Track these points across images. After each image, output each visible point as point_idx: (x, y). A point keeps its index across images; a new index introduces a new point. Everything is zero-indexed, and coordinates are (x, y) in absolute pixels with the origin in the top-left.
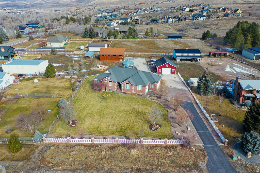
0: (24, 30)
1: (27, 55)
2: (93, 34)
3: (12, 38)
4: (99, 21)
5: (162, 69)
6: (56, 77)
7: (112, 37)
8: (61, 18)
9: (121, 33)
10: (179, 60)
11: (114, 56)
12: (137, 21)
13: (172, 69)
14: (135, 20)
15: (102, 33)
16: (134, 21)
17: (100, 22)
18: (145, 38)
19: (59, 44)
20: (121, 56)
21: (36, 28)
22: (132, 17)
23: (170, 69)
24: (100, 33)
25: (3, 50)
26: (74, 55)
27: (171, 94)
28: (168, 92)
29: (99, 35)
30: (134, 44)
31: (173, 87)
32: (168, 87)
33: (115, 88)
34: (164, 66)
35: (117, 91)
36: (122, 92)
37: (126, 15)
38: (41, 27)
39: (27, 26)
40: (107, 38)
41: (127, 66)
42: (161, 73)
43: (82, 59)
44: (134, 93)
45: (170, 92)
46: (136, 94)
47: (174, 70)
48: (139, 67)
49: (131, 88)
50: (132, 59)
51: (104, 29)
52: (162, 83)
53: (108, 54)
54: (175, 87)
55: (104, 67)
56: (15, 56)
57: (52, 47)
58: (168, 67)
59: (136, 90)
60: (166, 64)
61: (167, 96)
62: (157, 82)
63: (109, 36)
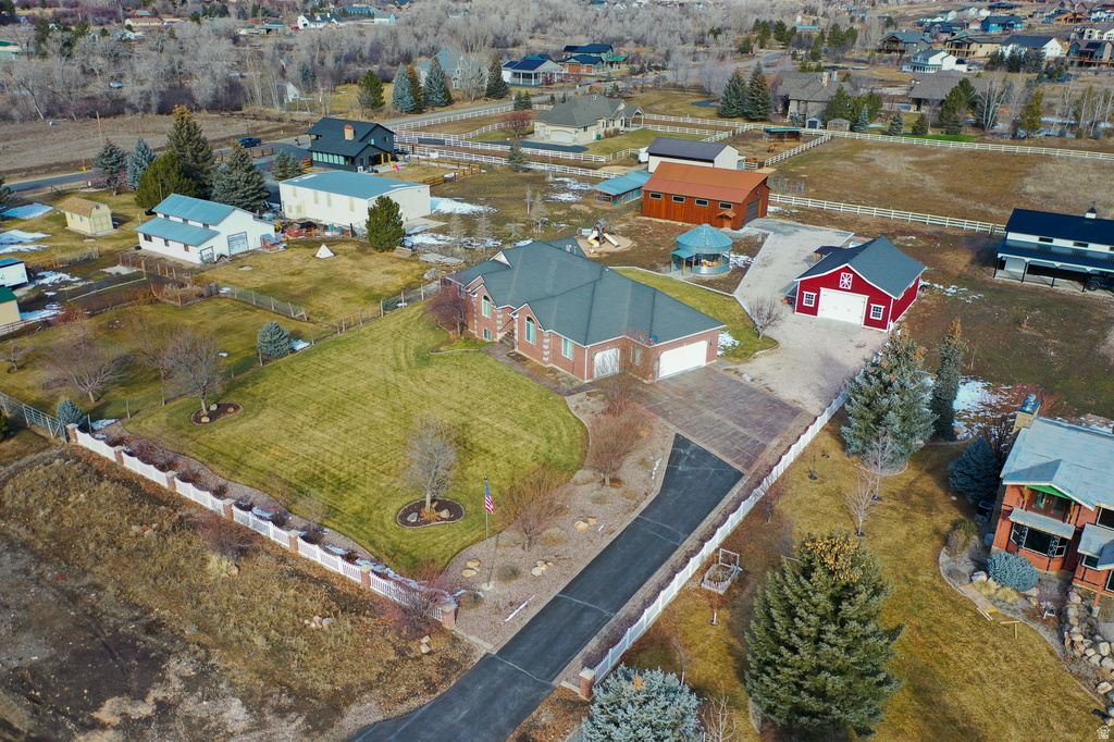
0: (535, 71)
1: (436, 165)
2: (758, 103)
3: (467, 97)
4: (901, 46)
5: (818, 292)
6: (399, 253)
7: (838, 121)
8: (752, 27)
9: (918, 109)
10: (1020, 271)
11: (698, 202)
12: (1092, 54)
13: (870, 301)
14: (1082, 48)
15: (806, 102)
16: (1077, 52)
17: (902, 52)
18: (1020, 138)
19: (572, 130)
20: (729, 206)
21: (595, 64)
22: (1087, 31)
23: (861, 300)
24: (799, 101)
25: (349, 134)
26: (582, 179)
27: (698, 412)
28: (699, 397)
29: (793, 107)
30: (911, 162)
31: (763, 383)
32: (736, 377)
33: (499, 328)
34: (833, 282)
35: (501, 342)
36: (516, 350)
37: (1071, 20)
38: (617, 63)
39: (569, 54)
40: (819, 124)
41: (685, 255)
42: (813, 311)
43: (586, 200)
44: (549, 366)
45: (702, 402)
46: (552, 371)
47: (883, 307)
48: (761, 269)
49: (540, 344)
50: (790, 229)
51: (825, 81)
52: (740, 357)
53: (676, 191)
54: (772, 387)
55: (616, 244)
56: (386, 160)
57: (546, 141)
58: (849, 288)
59: (556, 355)
60: (842, 274)
61: (667, 412)
62: (656, 342)
63: (826, 118)
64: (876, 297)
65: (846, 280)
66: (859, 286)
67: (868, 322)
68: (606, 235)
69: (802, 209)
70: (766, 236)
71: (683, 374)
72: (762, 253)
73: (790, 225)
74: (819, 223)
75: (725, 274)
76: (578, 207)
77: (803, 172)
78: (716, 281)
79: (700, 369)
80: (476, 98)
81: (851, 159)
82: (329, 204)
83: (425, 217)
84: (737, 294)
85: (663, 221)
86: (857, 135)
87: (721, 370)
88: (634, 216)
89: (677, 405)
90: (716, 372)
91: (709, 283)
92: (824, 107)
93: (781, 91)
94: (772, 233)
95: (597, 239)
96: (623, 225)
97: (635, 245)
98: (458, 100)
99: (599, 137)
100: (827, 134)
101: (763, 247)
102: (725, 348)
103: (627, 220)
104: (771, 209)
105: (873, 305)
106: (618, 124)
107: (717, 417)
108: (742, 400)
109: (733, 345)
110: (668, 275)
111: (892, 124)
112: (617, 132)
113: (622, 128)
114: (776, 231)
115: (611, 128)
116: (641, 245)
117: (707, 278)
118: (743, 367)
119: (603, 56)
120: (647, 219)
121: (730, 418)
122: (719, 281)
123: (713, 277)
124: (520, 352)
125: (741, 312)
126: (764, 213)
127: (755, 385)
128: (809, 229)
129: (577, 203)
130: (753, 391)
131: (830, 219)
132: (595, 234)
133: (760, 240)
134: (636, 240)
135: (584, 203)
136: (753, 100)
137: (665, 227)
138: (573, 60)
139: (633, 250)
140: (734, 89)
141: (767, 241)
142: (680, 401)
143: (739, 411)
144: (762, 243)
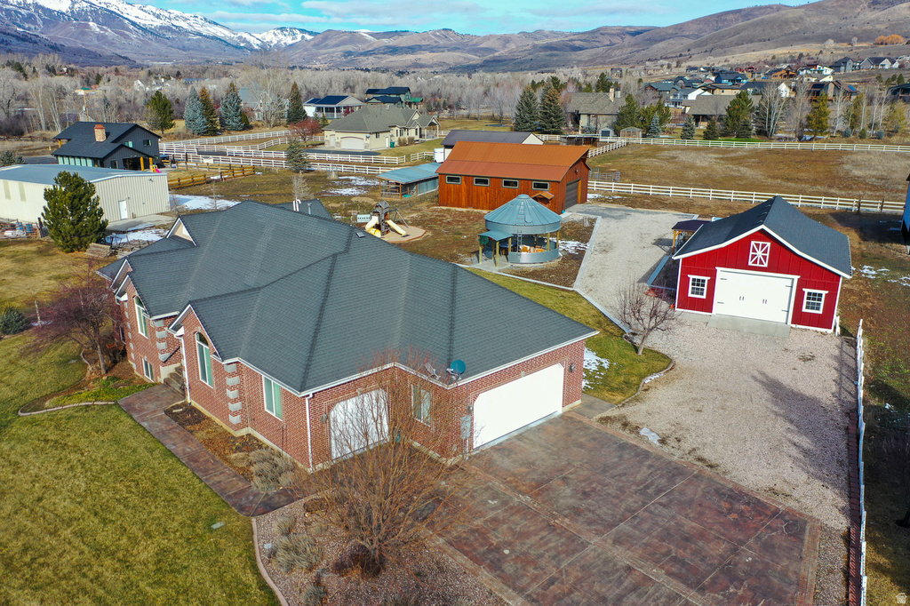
0: (337, 105)
1: (207, 169)
2: (551, 116)
3: (266, 123)
5: (713, 275)
6: (93, 251)
7: (631, 129)
9: (697, 125)
12: (819, 93)
13: (801, 285)
15: (596, 115)
18: (805, 140)
19: (363, 136)
20: (545, 186)
21: (394, 103)
23: (786, 283)
24: (589, 115)
25: (100, 135)
26: (368, 177)
27: (574, 544)
28: (566, 495)
29: (584, 121)
30: (716, 158)
31: (686, 446)
32: (627, 436)
33: (162, 357)
34: (737, 258)
35: (167, 382)
36: (189, 399)
37: (785, 76)
38: (415, 103)
39: (371, 96)
40: (612, 133)
41: (498, 236)
42: (706, 305)
43: (371, 194)
44: (243, 432)
45: (576, 512)
46: (249, 444)
47: (824, 293)
48: (601, 256)
49: (222, 387)
50: (620, 213)
51: (611, 97)
52: (620, 390)
53: (479, 172)
54: (707, 454)
55: (403, 232)
56: (147, 166)
57: (337, 149)
58: (766, 265)
59: (253, 411)
60: (753, 243)
61: (498, 549)
62: (463, 373)
63: (618, 127)
64: (811, 276)
65: (760, 252)
66: (782, 261)
67: (799, 318)
68: (390, 222)
69: (625, 195)
70: (594, 220)
71: (523, 435)
72: (596, 237)
73: (617, 209)
74: (649, 207)
75: (555, 263)
76: (360, 200)
77: (610, 167)
78: (543, 271)
79: (552, 422)
80: (276, 125)
81: (655, 157)
82: (23, 198)
83: (162, 214)
84: (578, 286)
85: (464, 210)
86: (652, 141)
87: (593, 420)
88: (428, 207)
89: (521, 523)
90: (585, 428)
91: (534, 274)
92: (614, 119)
93: (571, 108)
94: (599, 217)
95: (378, 227)
96: (414, 215)
97: (430, 234)
98: (257, 126)
99: (392, 145)
100: (621, 141)
101: (594, 231)
102: (590, 376)
103: (420, 210)
104: (590, 196)
105: (806, 291)
106: (412, 133)
107: (622, 556)
108: (661, 498)
109: (601, 368)
110: (476, 266)
111: (684, 130)
112: (412, 141)
113: (417, 138)
114: (604, 216)
115: (405, 136)
116: (437, 233)
117: (531, 267)
118: (634, 413)
119: (402, 97)
120: (444, 208)
121: (654, 557)
122: (550, 272)
123: (538, 266)
124: (194, 404)
125: (592, 312)
126: (584, 200)
127: (675, 454)
128: (642, 213)
129: (360, 196)
130: (675, 472)
131: (661, 203)
132: (375, 220)
133: (587, 224)
134: (431, 229)
135: (369, 196)
136: (546, 113)
137: (467, 215)
138: (374, 100)
139: (426, 240)
140: (527, 104)
141: (597, 225)
142: (523, 510)
143: (666, 535)
144: (592, 228)
